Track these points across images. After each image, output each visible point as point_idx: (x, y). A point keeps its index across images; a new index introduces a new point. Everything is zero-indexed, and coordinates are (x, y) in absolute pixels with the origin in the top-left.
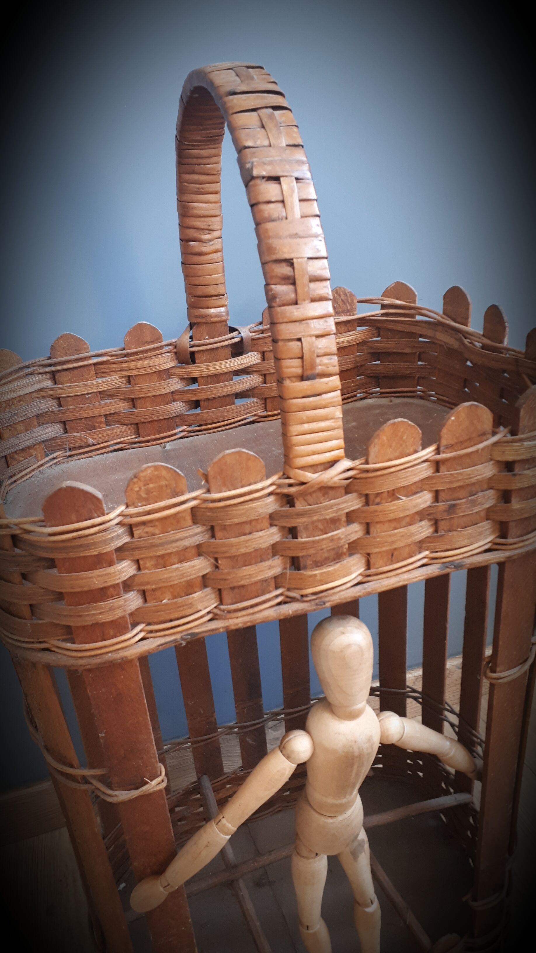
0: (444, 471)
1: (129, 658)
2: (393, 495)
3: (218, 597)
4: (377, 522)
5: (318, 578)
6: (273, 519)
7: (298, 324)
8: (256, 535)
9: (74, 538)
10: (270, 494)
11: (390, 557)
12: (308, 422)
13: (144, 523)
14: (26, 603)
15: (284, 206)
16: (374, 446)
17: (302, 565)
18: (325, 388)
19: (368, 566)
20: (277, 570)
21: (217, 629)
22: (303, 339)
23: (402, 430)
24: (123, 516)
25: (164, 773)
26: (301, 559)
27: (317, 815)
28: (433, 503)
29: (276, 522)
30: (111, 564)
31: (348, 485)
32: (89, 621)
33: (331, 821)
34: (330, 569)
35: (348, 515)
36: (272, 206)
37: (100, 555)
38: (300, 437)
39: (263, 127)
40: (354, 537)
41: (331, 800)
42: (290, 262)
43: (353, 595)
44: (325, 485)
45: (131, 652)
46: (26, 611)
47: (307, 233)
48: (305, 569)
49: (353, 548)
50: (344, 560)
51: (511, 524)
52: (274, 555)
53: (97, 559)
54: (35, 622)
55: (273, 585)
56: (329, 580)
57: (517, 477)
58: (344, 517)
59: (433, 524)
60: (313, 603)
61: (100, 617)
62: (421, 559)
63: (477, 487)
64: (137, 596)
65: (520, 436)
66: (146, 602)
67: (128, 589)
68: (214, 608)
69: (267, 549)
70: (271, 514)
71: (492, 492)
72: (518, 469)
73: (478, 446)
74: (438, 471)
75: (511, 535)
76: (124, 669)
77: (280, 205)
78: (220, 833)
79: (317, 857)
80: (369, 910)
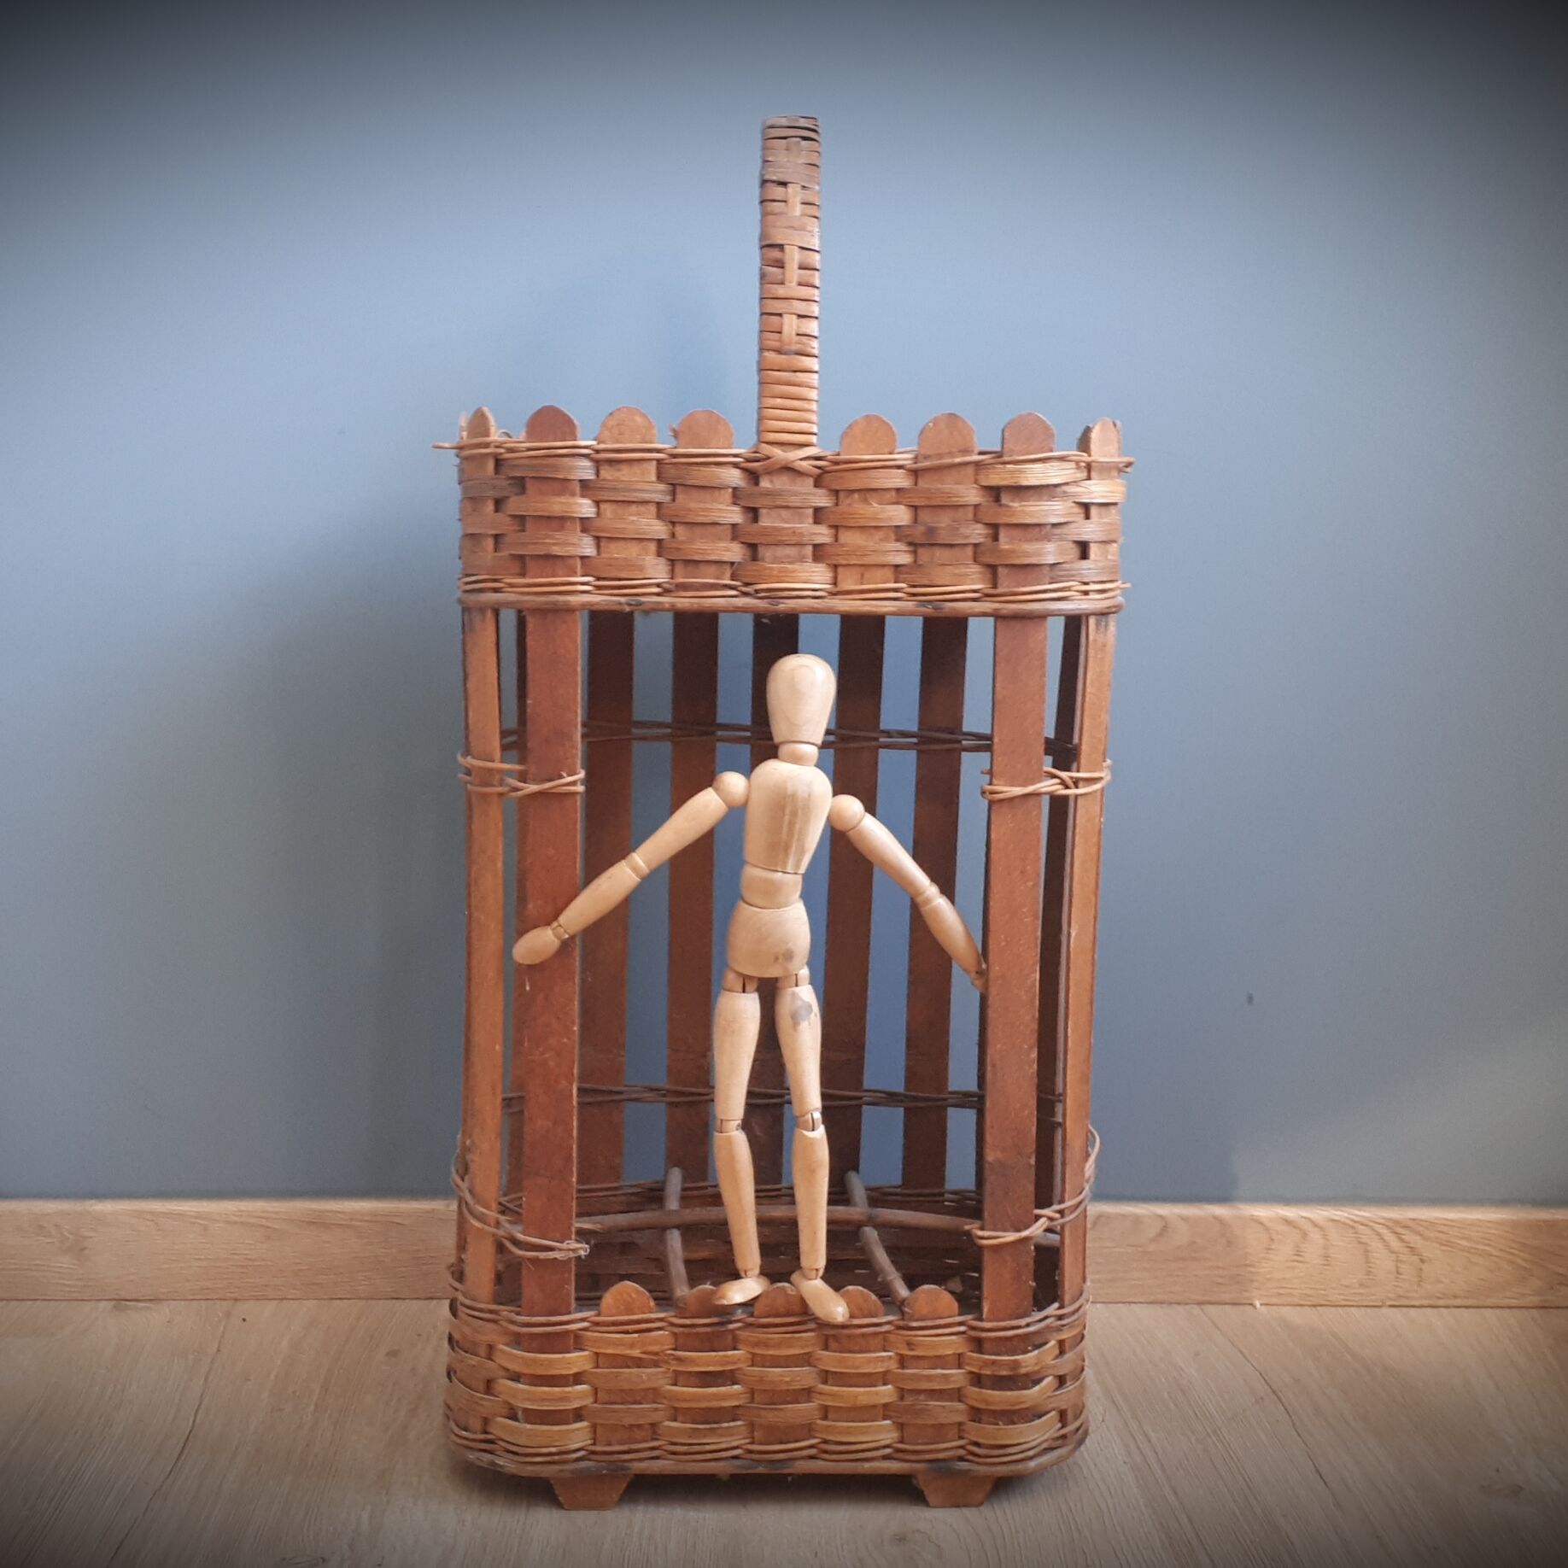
0: (923, 483)
1: (571, 605)
2: (864, 495)
3: (670, 567)
4: (847, 527)
5: (775, 572)
6: (736, 494)
7: (782, 301)
8: (715, 505)
10: (736, 465)
11: (860, 577)
12: (781, 398)
13: (610, 462)
15: (787, 205)
17: (759, 555)
18: (800, 365)
19: (835, 584)
20: (736, 557)
21: (663, 603)
22: (784, 316)
23: (876, 425)
24: (593, 450)
25: (582, 773)
26: (761, 549)
28: (911, 521)
29: (739, 500)
30: (573, 495)
31: (817, 475)
34: (790, 566)
35: (817, 510)
36: (776, 204)
37: (566, 480)
39: (788, 150)
40: (819, 540)
42: (781, 247)
44: (790, 466)
45: (575, 600)
46: (490, 543)
47: (803, 228)
48: (763, 560)
49: (819, 553)
50: (806, 562)
51: (1001, 570)
52: (734, 538)
53: (563, 485)
54: (497, 554)
55: (728, 574)
56: (787, 579)
57: (1005, 509)
58: (811, 511)
59: (911, 549)
60: (766, 600)
61: (554, 548)
62: (895, 590)
63: (960, 513)
64: (592, 542)
65: (1006, 458)
66: (599, 553)
67: (584, 530)
68: (664, 582)
69: (725, 527)
70: (734, 489)
71: (979, 526)
72: (1005, 500)
73: (958, 460)
74: (916, 484)
75: (1002, 585)
76: (564, 622)
77: (784, 204)
78: (629, 871)
79: (744, 991)
80: (810, 1134)
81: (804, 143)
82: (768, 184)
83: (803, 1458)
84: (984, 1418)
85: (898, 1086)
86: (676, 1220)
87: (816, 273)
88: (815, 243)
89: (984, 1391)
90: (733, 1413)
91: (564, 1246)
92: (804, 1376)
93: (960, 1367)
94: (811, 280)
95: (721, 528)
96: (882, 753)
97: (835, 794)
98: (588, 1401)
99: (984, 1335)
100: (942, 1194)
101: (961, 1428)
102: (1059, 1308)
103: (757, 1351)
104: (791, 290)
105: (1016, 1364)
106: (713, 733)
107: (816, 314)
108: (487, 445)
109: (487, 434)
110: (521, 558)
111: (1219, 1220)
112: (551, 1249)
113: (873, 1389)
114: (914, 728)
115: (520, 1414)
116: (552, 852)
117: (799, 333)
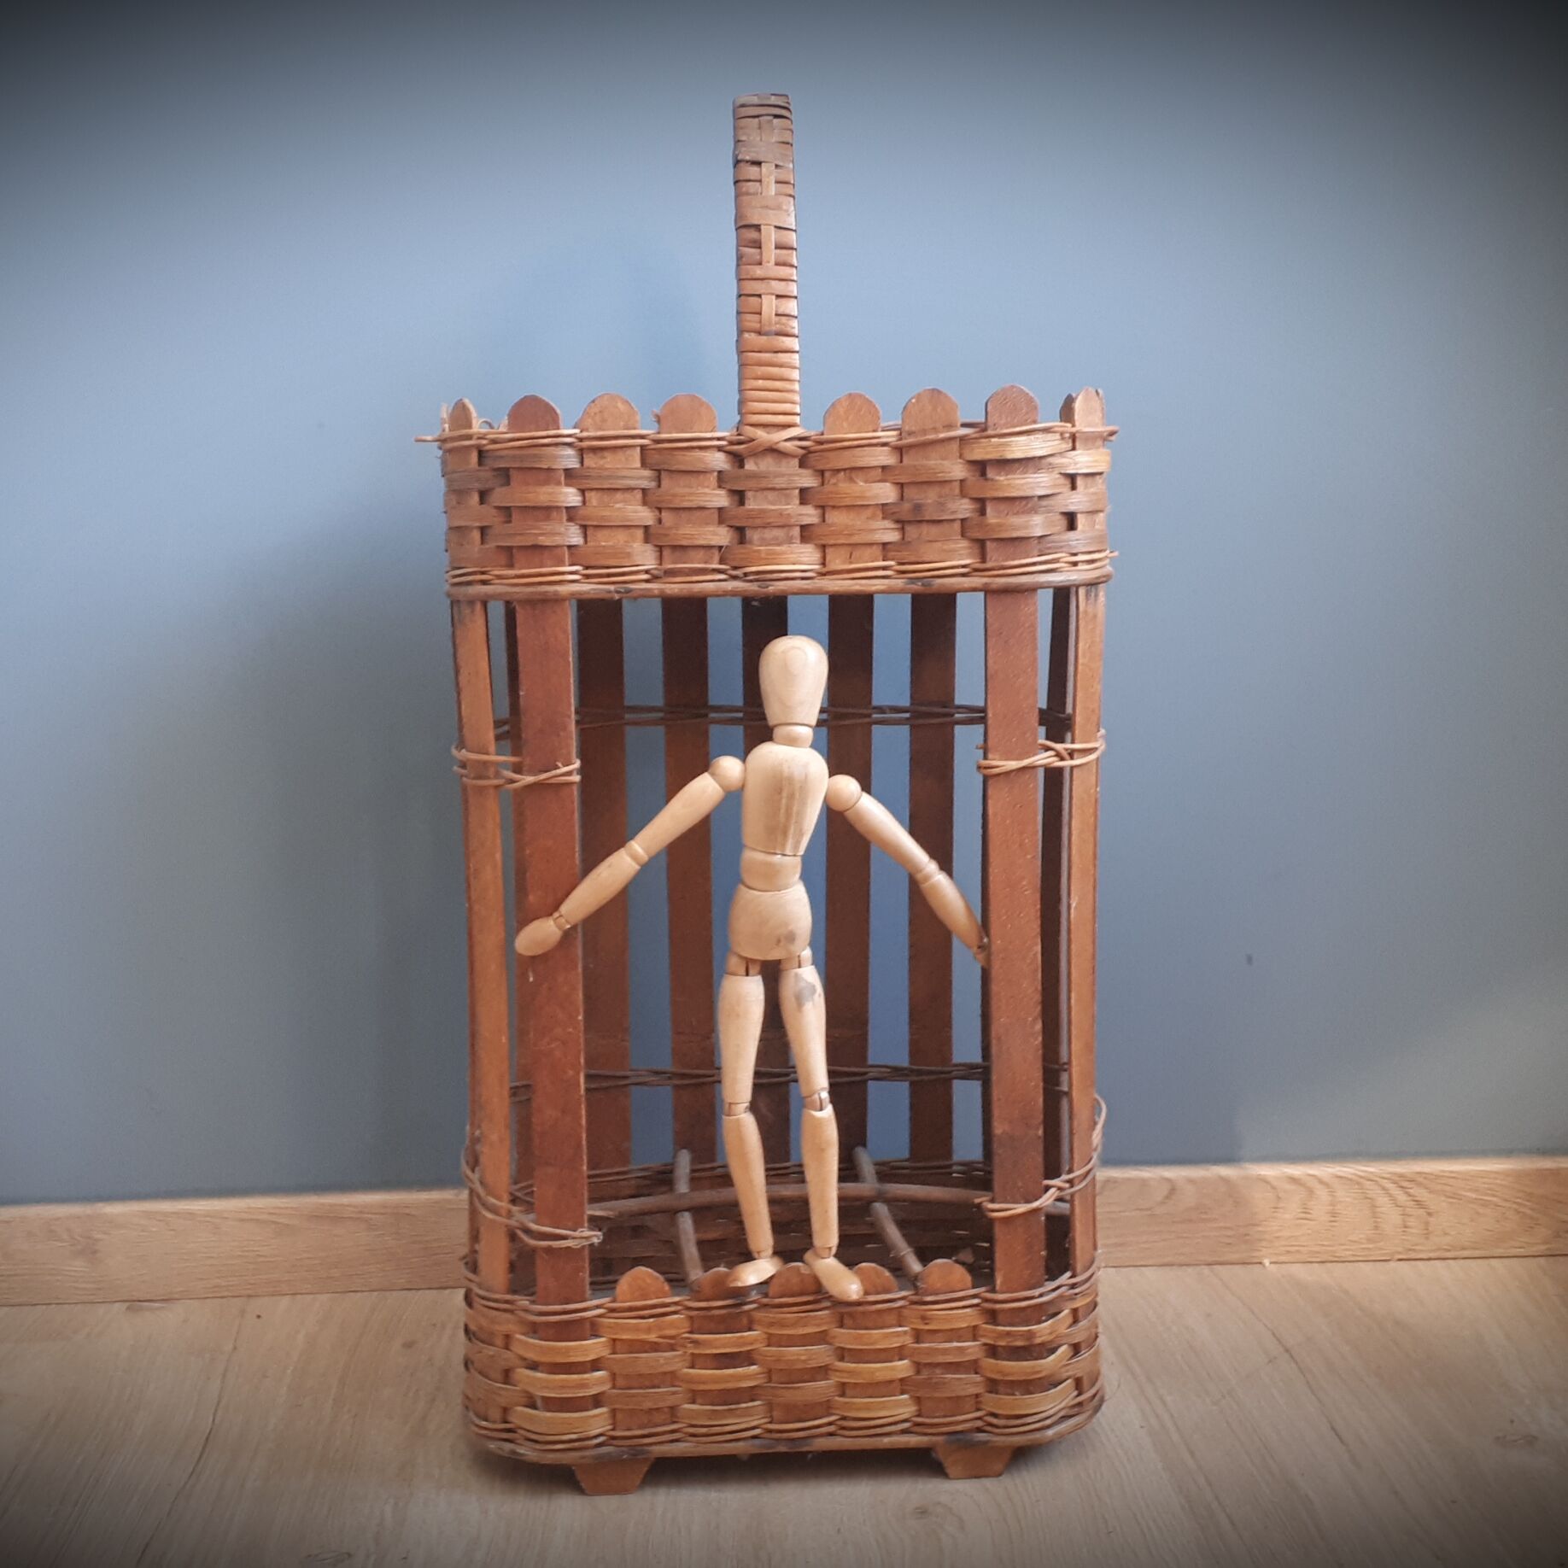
0: (907, 461)
1: (561, 595)
2: (850, 474)
3: (658, 553)
4: (834, 507)
5: (763, 555)
6: (721, 478)
7: (760, 281)
8: (701, 489)
10: (720, 449)
11: (849, 557)
12: (763, 379)
13: (594, 450)
14: (478, 524)
15: (761, 185)
16: (829, 416)
17: (747, 538)
18: (781, 346)
19: (824, 564)
20: (724, 540)
21: (651, 590)
22: (763, 296)
23: (859, 403)
24: (577, 438)
25: (577, 762)
26: (748, 532)
28: (897, 499)
29: (725, 484)
31: (802, 456)
32: (529, 541)
34: (778, 548)
35: (803, 491)
36: (753, 184)
37: (549, 469)
38: (754, 392)
39: (760, 128)
40: (806, 521)
42: (757, 228)
44: (775, 447)
45: (564, 589)
46: (476, 535)
47: (779, 208)
48: (751, 542)
49: (806, 533)
50: (793, 543)
51: (988, 544)
52: (721, 522)
53: (547, 475)
54: (482, 546)
55: (717, 557)
56: (775, 561)
57: (990, 483)
58: (797, 491)
59: (899, 526)
60: (755, 583)
61: (540, 538)
62: (884, 568)
63: (946, 490)
64: (578, 531)
65: (990, 432)
66: (586, 542)
67: (570, 519)
68: (652, 569)
69: (712, 511)
70: (720, 472)
71: (966, 501)
72: (990, 473)
73: (942, 435)
74: (901, 462)
75: (991, 559)
76: (554, 612)
77: (758, 184)
78: (628, 859)
79: (747, 975)
80: (818, 1114)
81: (776, 121)
82: (742, 164)
83: (822, 1435)
84: (1001, 1389)
85: (903, 1060)
86: (686, 1203)
87: (794, 252)
88: (791, 222)
89: (999, 1362)
91: (577, 1234)
92: (819, 1354)
93: (975, 1339)
94: (789, 260)
95: (707, 512)
96: (874, 727)
97: (831, 774)
99: (998, 1306)
100: (950, 1166)
101: (979, 1399)
102: (1071, 1277)
103: (773, 1331)
104: (770, 269)
105: (1031, 1335)
106: (706, 715)
107: (795, 294)
108: (469, 437)
109: (470, 426)
110: (509, 549)
111: (1225, 1181)
112: (564, 1238)
113: (890, 1364)
114: (905, 702)
115: (539, 1403)
116: (550, 842)
117: (779, 312)
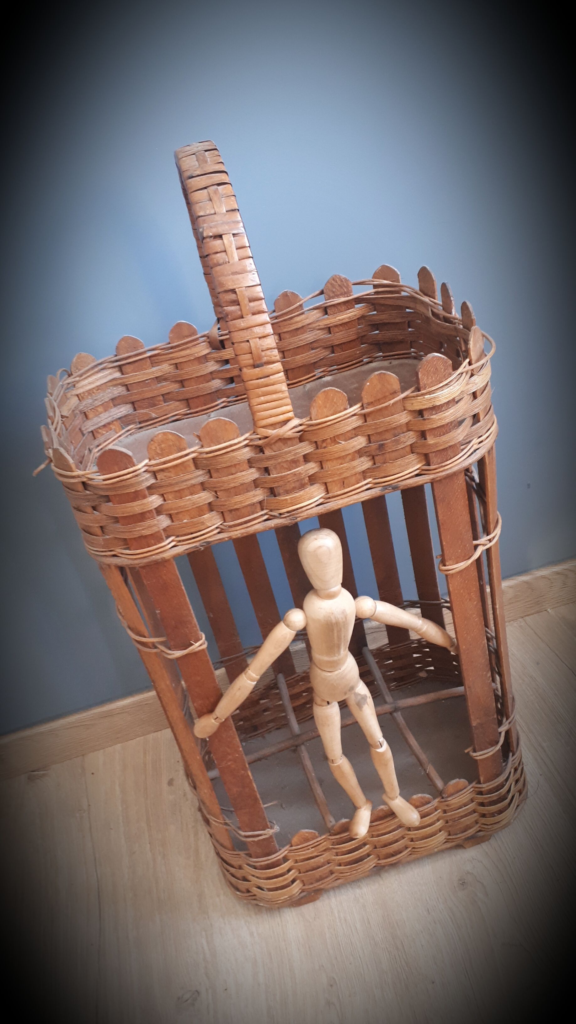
0: (370, 422)
1: (166, 558)
2: (334, 440)
3: (222, 517)
4: (327, 460)
5: (289, 501)
6: (250, 463)
7: (245, 331)
8: (239, 474)
9: (118, 482)
10: (245, 447)
11: (342, 484)
12: (263, 396)
13: (162, 470)
14: (97, 525)
15: (227, 254)
16: (314, 408)
17: (276, 493)
18: (270, 371)
19: (327, 491)
20: (260, 498)
21: (223, 538)
22: (250, 341)
23: (332, 395)
24: (148, 466)
25: (204, 638)
26: (275, 489)
27: (319, 671)
28: (367, 444)
29: (253, 465)
30: (145, 497)
31: (301, 436)
32: (136, 535)
33: (329, 674)
34: (297, 495)
35: (304, 457)
36: (218, 255)
37: (136, 492)
38: (259, 406)
39: (211, 200)
40: (311, 472)
41: (326, 658)
42: (233, 291)
43: (316, 512)
44: (283, 437)
45: (167, 555)
46: (98, 530)
47: (244, 271)
48: (280, 495)
49: (313, 479)
50: (307, 488)
51: (430, 455)
52: (257, 488)
53: (137, 496)
54: (106, 537)
55: (259, 508)
56: (297, 503)
57: (427, 421)
59: (371, 459)
60: (288, 519)
61: (144, 531)
62: (366, 484)
63: (398, 430)
64: (167, 519)
65: (423, 391)
66: (173, 521)
67: (159, 514)
68: (220, 526)
69: (250, 483)
70: (249, 459)
71: (411, 433)
72: (427, 415)
73: (391, 402)
74: (366, 422)
75: (433, 463)
76: (165, 566)
77: (224, 254)
78: (248, 681)
79: (329, 706)
80: (380, 750)
84: (488, 816)
86: (300, 741)
87: (263, 299)
88: (256, 279)
89: (486, 808)
90: (368, 855)
91: (266, 832)
93: (473, 804)
95: (246, 485)
98: (297, 874)
101: (477, 821)
104: (249, 320)
109: (71, 470)
110: (124, 539)
112: (261, 835)
113: (434, 826)
116: (199, 678)
117: (264, 349)
